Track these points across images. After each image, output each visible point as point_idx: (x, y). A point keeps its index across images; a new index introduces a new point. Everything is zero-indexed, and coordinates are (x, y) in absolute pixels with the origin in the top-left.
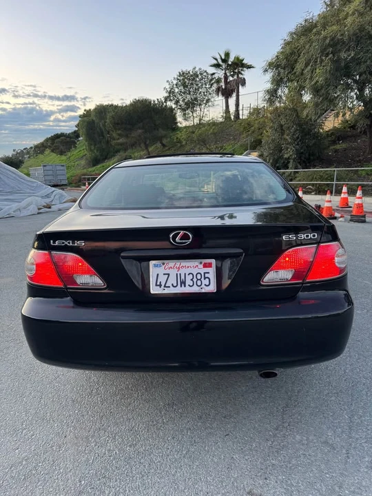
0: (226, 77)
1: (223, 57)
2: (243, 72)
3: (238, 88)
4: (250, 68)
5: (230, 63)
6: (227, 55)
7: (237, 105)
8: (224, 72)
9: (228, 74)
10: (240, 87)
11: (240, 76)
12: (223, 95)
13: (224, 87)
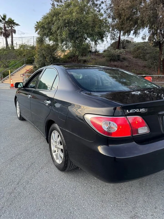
0: (5, 28)
1: (3, 17)
2: (14, 27)
3: (12, 33)
4: (17, 25)
5: (7, 21)
6: (5, 16)
7: (12, 42)
8: (3, 24)
9: (6, 26)
10: (13, 33)
11: (13, 28)
12: (4, 36)
13: (4, 32)
